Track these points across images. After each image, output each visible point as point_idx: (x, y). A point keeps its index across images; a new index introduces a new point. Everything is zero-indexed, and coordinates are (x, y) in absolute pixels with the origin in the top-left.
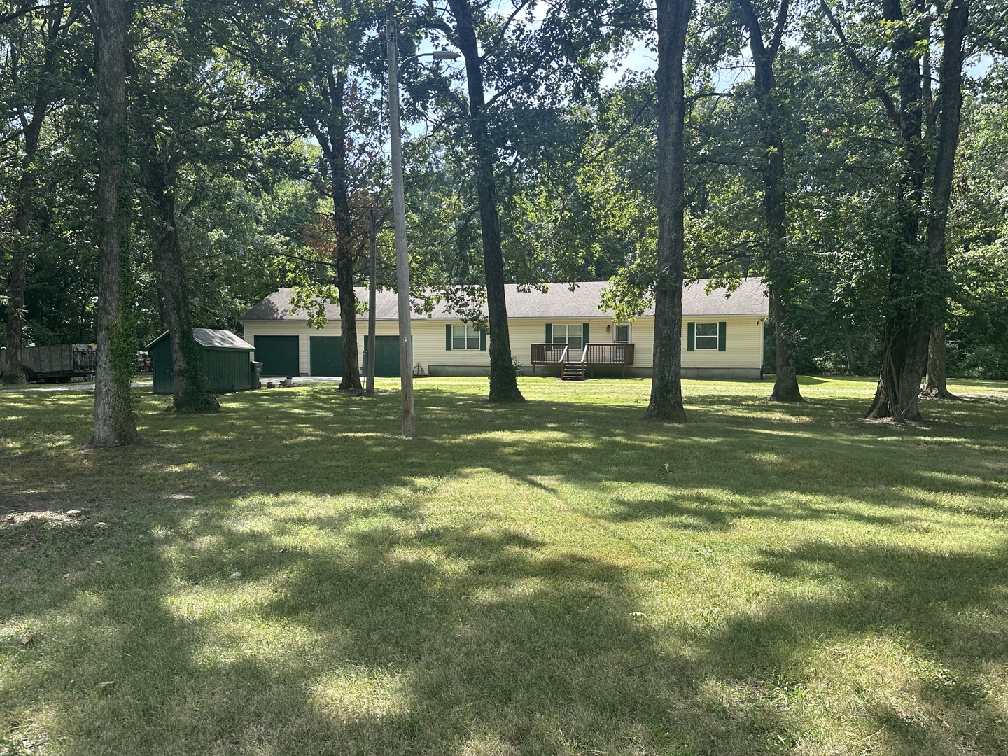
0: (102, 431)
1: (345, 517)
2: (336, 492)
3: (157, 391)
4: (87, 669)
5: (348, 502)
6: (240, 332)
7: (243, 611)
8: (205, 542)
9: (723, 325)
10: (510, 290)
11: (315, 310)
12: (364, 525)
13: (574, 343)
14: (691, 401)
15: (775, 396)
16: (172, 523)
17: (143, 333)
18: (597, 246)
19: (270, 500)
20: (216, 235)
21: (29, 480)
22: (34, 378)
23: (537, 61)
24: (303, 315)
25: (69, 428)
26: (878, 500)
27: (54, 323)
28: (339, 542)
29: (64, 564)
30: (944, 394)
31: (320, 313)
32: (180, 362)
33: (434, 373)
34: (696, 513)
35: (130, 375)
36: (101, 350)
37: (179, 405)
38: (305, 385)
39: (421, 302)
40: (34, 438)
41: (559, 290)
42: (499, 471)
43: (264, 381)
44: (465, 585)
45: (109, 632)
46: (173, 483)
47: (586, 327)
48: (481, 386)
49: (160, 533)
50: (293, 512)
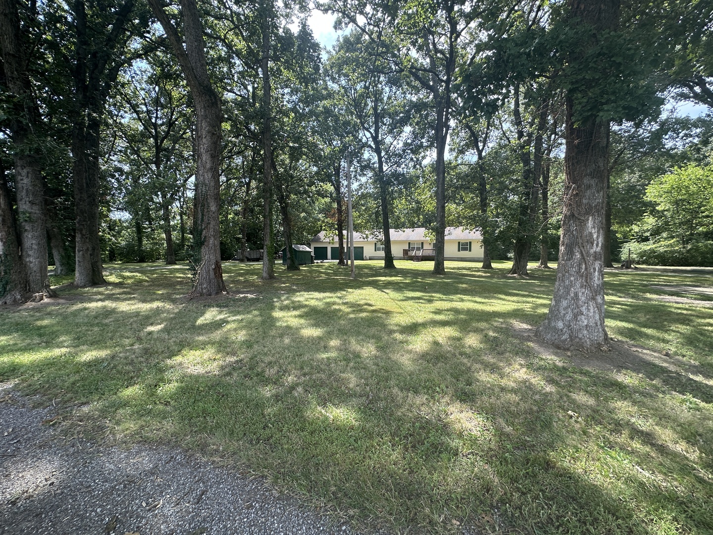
0: (265, 275)
1: (324, 298)
2: (324, 292)
3: (284, 264)
4: (253, 325)
5: (328, 294)
6: (309, 245)
7: (291, 316)
8: (286, 302)
9: (470, 243)
10: (392, 231)
11: (331, 238)
12: (328, 300)
13: (418, 249)
14: (448, 268)
15: (483, 267)
16: (279, 298)
17: (280, 247)
18: (421, 216)
19: (305, 293)
20: (303, 215)
21: (244, 287)
22: (249, 260)
23: (400, 156)
24: (327, 240)
25: (257, 274)
26: (485, 297)
27: (255, 243)
28: (320, 304)
29: (251, 305)
30: (546, 267)
31: (333, 240)
32: (289, 255)
33: (371, 259)
34: (424, 299)
35: (275, 259)
36: (264, 251)
37: (288, 268)
38: (328, 263)
39: (365, 236)
40: (247, 277)
41: (408, 231)
42: (375, 288)
43: (315, 261)
44: (348, 313)
45: (259, 319)
46: (282, 289)
47: (422, 243)
48: (382, 263)
49: (275, 300)
50: (311, 296)
